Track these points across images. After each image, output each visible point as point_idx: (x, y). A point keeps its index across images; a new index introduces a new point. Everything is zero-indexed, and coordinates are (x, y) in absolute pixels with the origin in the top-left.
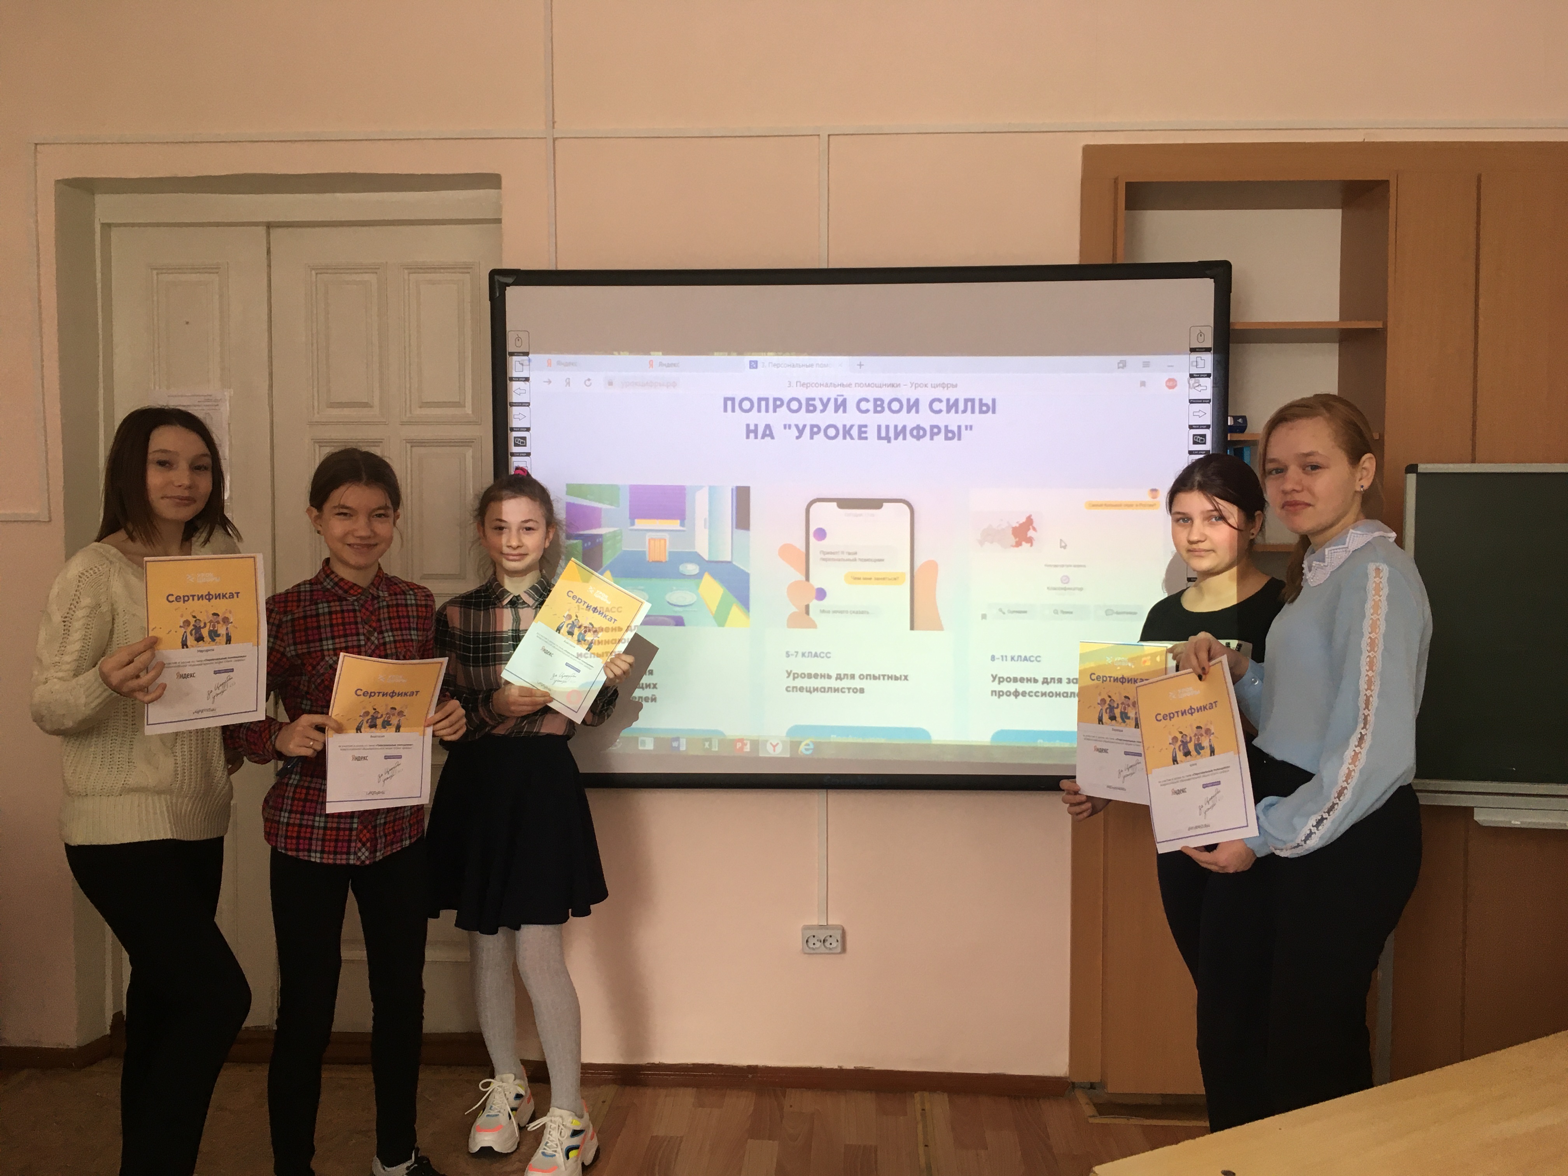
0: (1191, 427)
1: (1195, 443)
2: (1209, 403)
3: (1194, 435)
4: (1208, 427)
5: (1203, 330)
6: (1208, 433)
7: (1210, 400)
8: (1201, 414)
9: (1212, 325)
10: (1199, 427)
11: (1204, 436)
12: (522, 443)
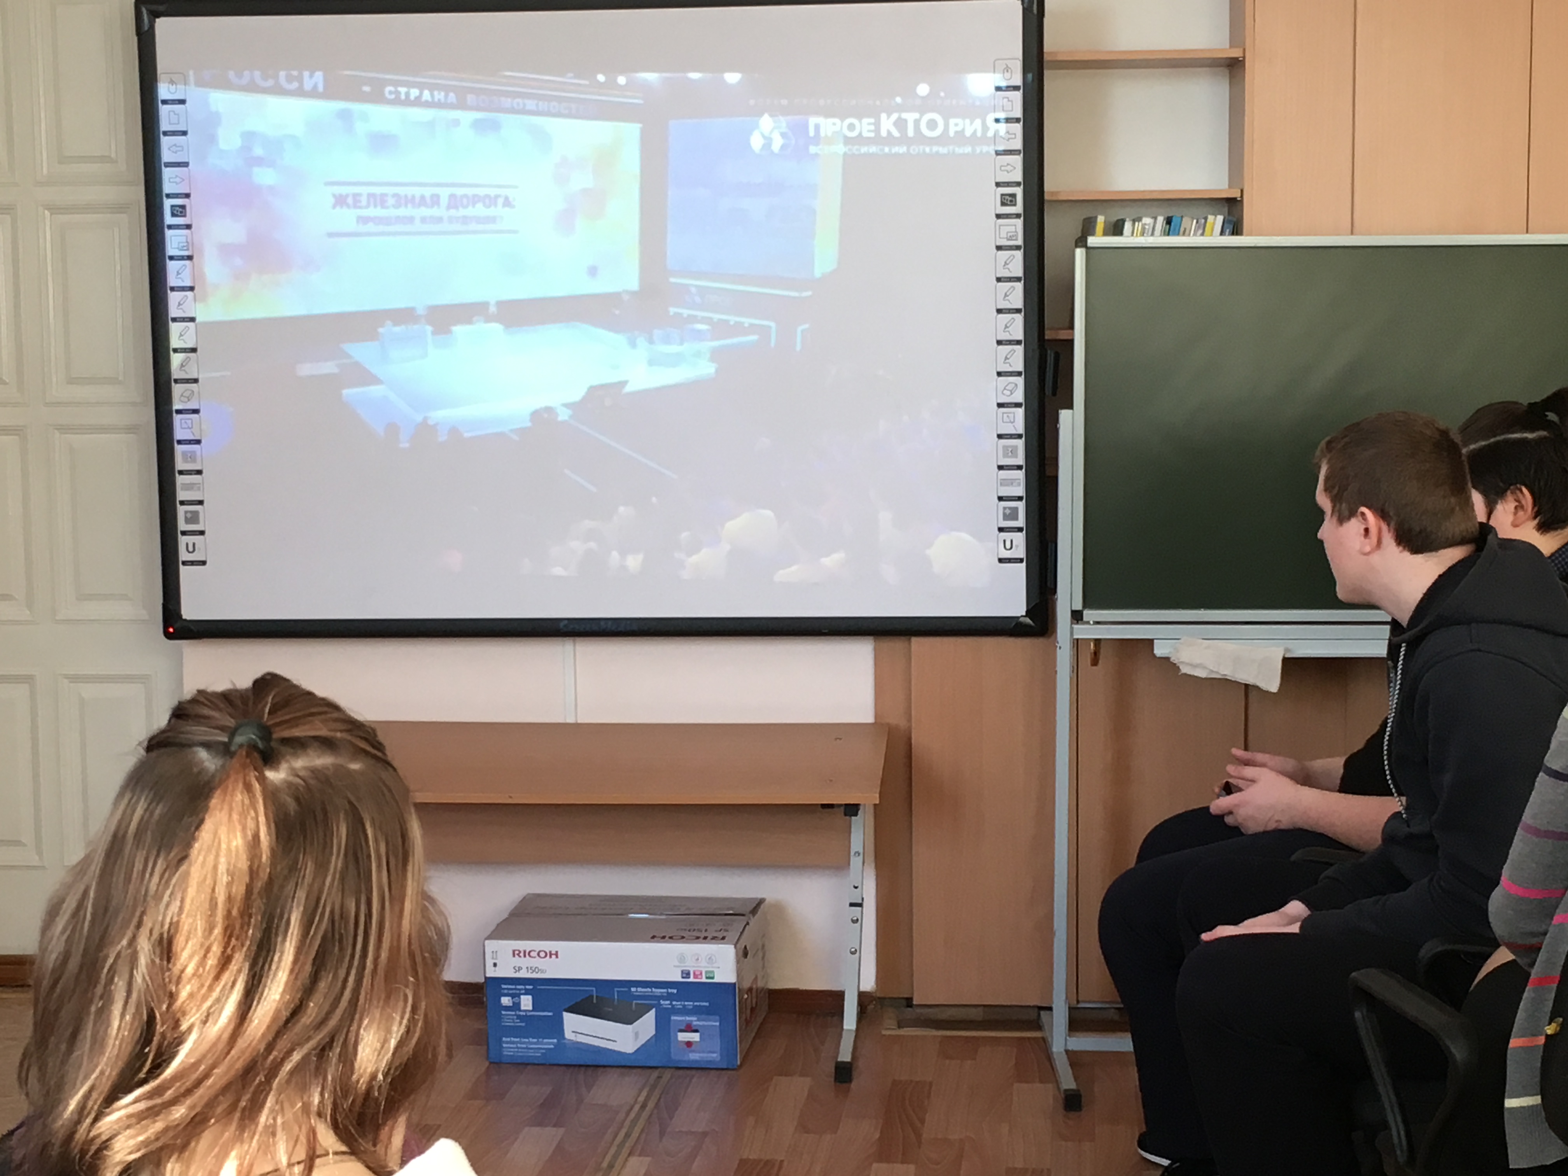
0: (998, 185)
1: (1003, 204)
2: (1019, 154)
3: (1002, 195)
4: (1018, 184)
5: (1010, 63)
6: (1019, 191)
7: (1020, 151)
8: (1009, 168)
9: (1021, 58)
10: (1008, 184)
11: (1013, 196)
12: (181, 212)
